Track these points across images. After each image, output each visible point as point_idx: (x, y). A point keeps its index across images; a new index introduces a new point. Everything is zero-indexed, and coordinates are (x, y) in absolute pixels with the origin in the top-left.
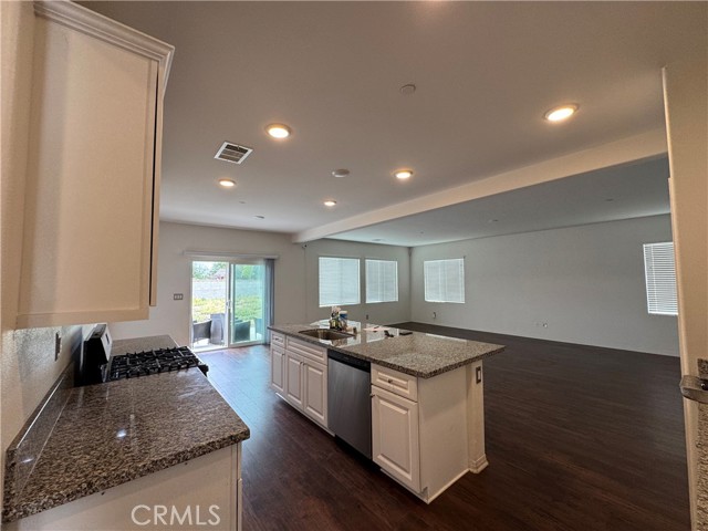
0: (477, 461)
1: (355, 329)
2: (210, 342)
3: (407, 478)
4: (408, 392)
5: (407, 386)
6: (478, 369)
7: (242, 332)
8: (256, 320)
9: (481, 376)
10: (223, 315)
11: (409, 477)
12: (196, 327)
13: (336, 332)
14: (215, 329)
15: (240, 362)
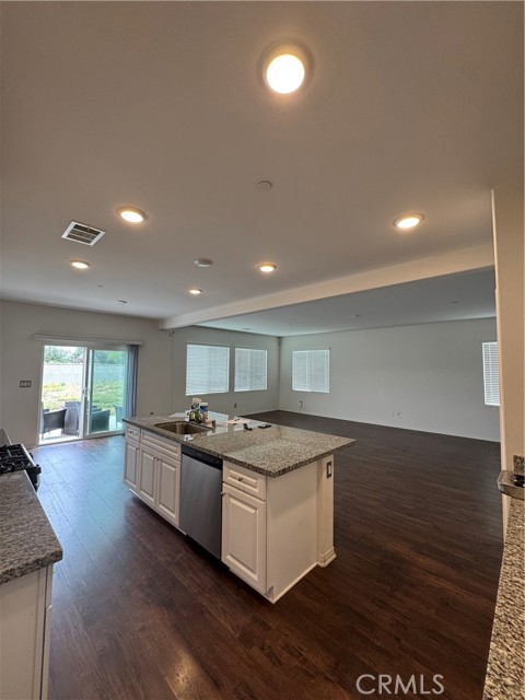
0: (326, 555)
1: (213, 423)
2: (63, 432)
3: (253, 578)
4: (257, 490)
5: (256, 484)
6: (329, 464)
7: (100, 421)
8: (116, 408)
9: (331, 470)
10: (79, 403)
11: (255, 577)
12: (47, 417)
13: (195, 426)
14: (70, 418)
15: (94, 454)
